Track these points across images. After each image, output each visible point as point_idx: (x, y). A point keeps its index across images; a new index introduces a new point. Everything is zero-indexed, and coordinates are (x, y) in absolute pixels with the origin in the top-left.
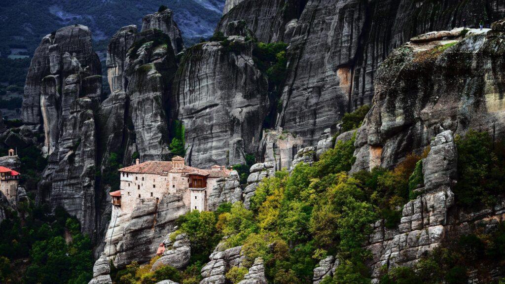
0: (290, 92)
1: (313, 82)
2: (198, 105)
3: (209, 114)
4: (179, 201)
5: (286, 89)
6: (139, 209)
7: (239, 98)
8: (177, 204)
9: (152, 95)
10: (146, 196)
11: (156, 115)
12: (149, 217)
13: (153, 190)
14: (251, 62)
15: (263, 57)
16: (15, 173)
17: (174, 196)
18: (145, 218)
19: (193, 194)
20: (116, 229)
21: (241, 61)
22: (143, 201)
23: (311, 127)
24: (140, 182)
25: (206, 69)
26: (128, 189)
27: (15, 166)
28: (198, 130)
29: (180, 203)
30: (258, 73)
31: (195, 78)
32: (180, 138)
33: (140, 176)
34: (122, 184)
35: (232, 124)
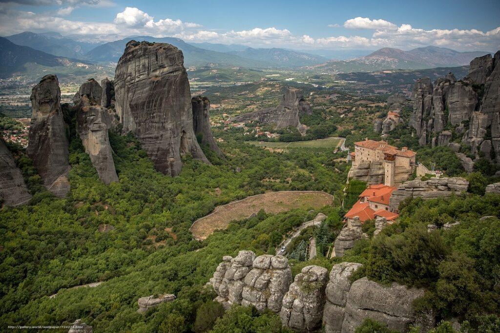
0: (485, 99)
1: (494, 96)
2: (453, 101)
3: (457, 104)
4: (380, 165)
5: (484, 98)
6: (361, 165)
7: (467, 100)
8: (379, 166)
9: (439, 97)
10: (365, 159)
11: (439, 103)
12: (365, 170)
13: (368, 157)
14: (471, 89)
15: (475, 87)
16: (399, 115)
17: (378, 162)
18: (363, 170)
19: (386, 164)
20: (352, 171)
21: (467, 89)
22: (363, 161)
23: (493, 111)
24: (362, 151)
25: (455, 90)
26: (358, 154)
27: (399, 113)
28: (453, 108)
29: (381, 166)
30: (474, 93)
31: (453, 93)
32: (447, 110)
33: (362, 148)
34: (355, 150)
35: (465, 107)
